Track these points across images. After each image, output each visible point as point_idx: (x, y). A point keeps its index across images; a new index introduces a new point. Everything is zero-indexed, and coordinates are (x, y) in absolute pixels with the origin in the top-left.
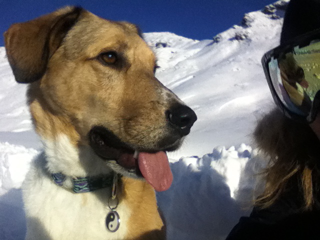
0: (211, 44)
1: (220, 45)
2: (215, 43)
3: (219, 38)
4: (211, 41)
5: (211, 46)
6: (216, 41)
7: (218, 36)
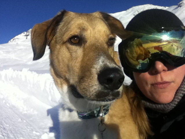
0: (177, 8)
1: (182, 8)
2: (179, 7)
3: (182, 4)
4: (176, 6)
5: (176, 10)
6: (180, 6)
7: (180, 3)
